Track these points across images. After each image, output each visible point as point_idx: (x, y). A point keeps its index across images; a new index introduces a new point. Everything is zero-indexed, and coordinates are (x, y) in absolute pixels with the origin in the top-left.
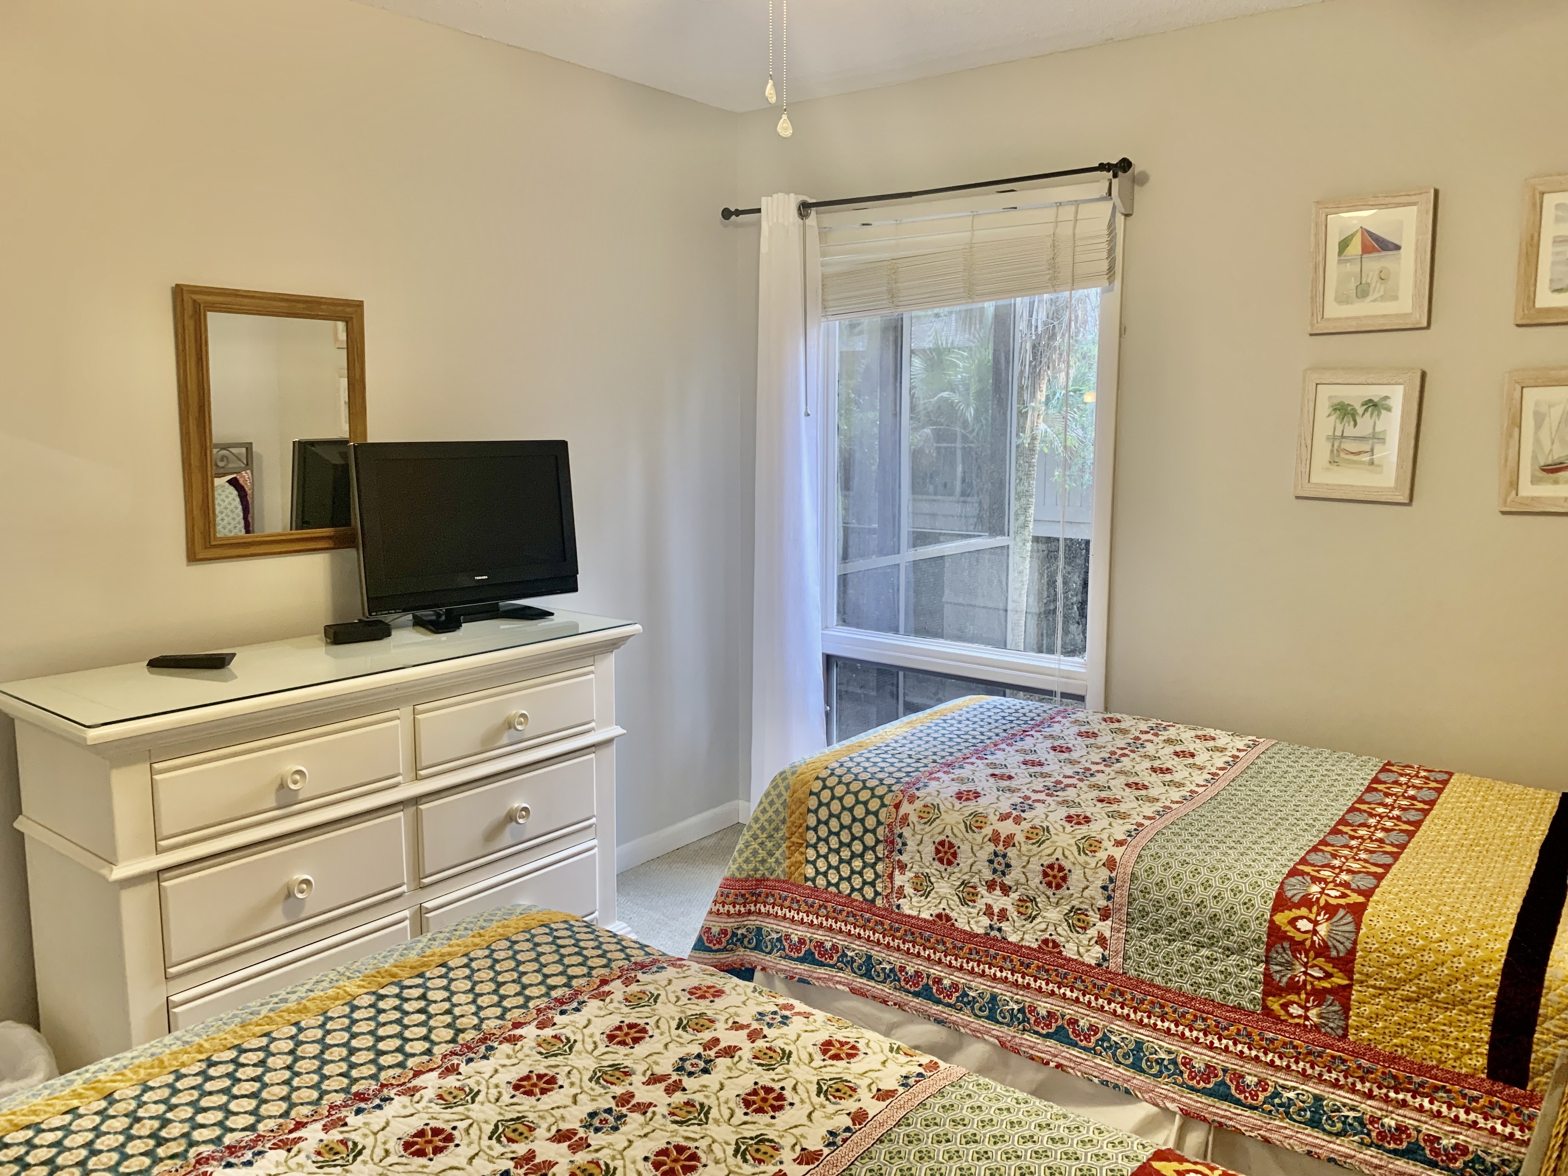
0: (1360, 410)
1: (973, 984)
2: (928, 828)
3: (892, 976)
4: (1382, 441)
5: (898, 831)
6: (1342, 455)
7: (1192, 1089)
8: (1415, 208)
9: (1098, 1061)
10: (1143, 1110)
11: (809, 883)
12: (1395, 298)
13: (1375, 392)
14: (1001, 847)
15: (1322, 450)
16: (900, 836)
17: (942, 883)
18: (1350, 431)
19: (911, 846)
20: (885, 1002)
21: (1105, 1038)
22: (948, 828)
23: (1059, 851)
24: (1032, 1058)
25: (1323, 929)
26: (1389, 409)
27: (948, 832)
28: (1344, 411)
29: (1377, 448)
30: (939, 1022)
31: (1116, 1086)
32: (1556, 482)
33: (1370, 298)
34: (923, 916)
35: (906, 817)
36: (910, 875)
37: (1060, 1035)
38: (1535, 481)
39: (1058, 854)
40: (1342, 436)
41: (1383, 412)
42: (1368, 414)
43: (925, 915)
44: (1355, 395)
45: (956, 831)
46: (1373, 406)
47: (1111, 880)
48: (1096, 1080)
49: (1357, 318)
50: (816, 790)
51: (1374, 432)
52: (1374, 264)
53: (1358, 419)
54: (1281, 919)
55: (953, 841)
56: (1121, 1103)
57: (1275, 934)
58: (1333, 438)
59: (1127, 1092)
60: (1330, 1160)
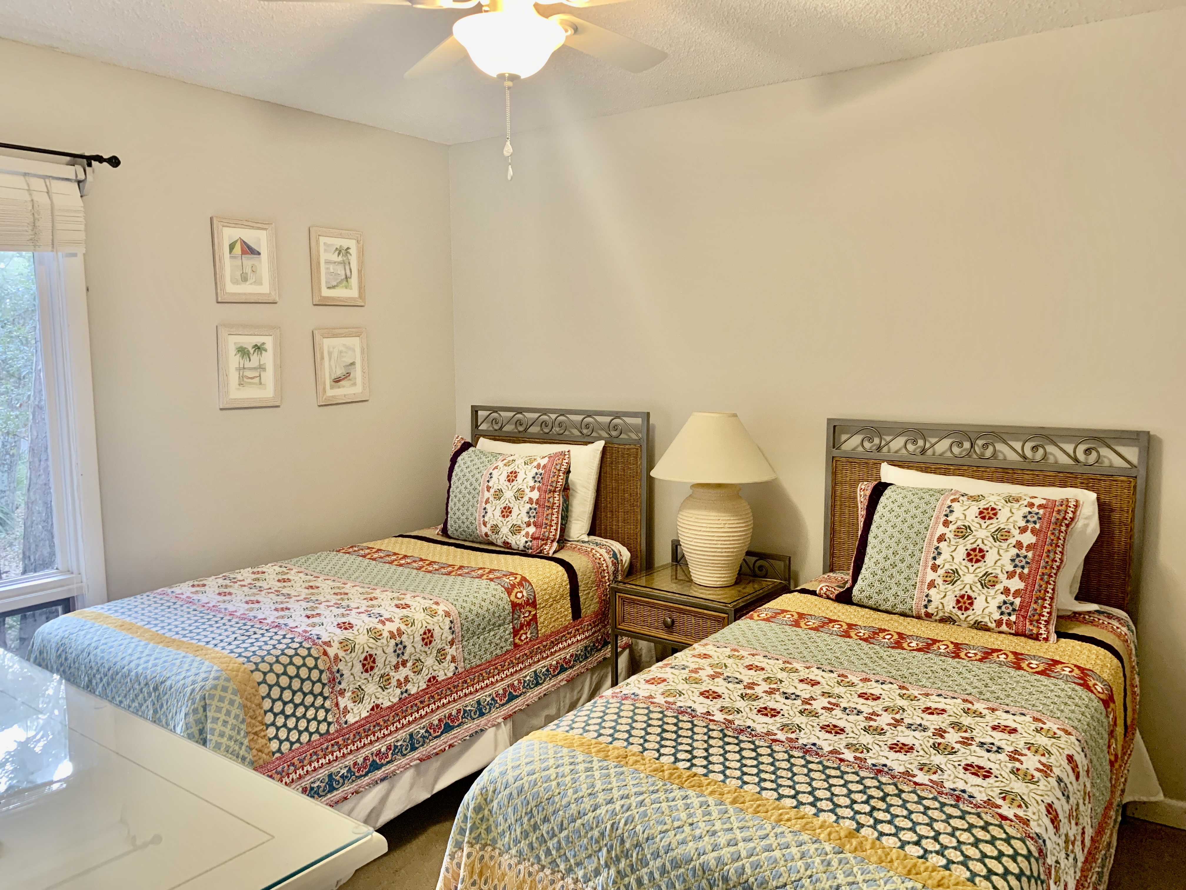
0: (252, 351)
1: (399, 737)
2: (353, 655)
3: (350, 775)
4: (264, 369)
5: (335, 669)
6: (245, 380)
7: (503, 705)
8: (265, 232)
9: (466, 727)
10: (491, 732)
11: (278, 755)
12: (261, 284)
13: (258, 340)
14: (398, 639)
15: (234, 377)
16: (338, 671)
17: (370, 685)
18: (248, 365)
19: (346, 673)
20: (346, 799)
21: (465, 711)
22: (365, 646)
23: (424, 623)
24: (437, 754)
25: (525, 594)
26: (266, 351)
27: (367, 649)
28: (243, 352)
29: (262, 374)
30: (382, 780)
31: (476, 732)
32: (339, 387)
33: (248, 283)
34: (363, 716)
35: (336, 657)
36: (348, 694)
37: (448, 728)
38: (332, 387)
39: (425, 624)
40: (244, 368)
41: (263, 352)
42: (256, 354)
43: (365, 714)
44: (248, 341)
45: (370, 645)
46: (258, 348)
47: (451, 622)
48: (468, 738)
49: (245, 294)
50: (260, 680)
51: (260, 365)
52: (249, 261)
53: (252, 358)
54: (513, 597)
55: (371, 653)
56: (478, 738)
57: (514, 605)
58: (239, 369)
59: (482, 730)
60: (545, 695)
